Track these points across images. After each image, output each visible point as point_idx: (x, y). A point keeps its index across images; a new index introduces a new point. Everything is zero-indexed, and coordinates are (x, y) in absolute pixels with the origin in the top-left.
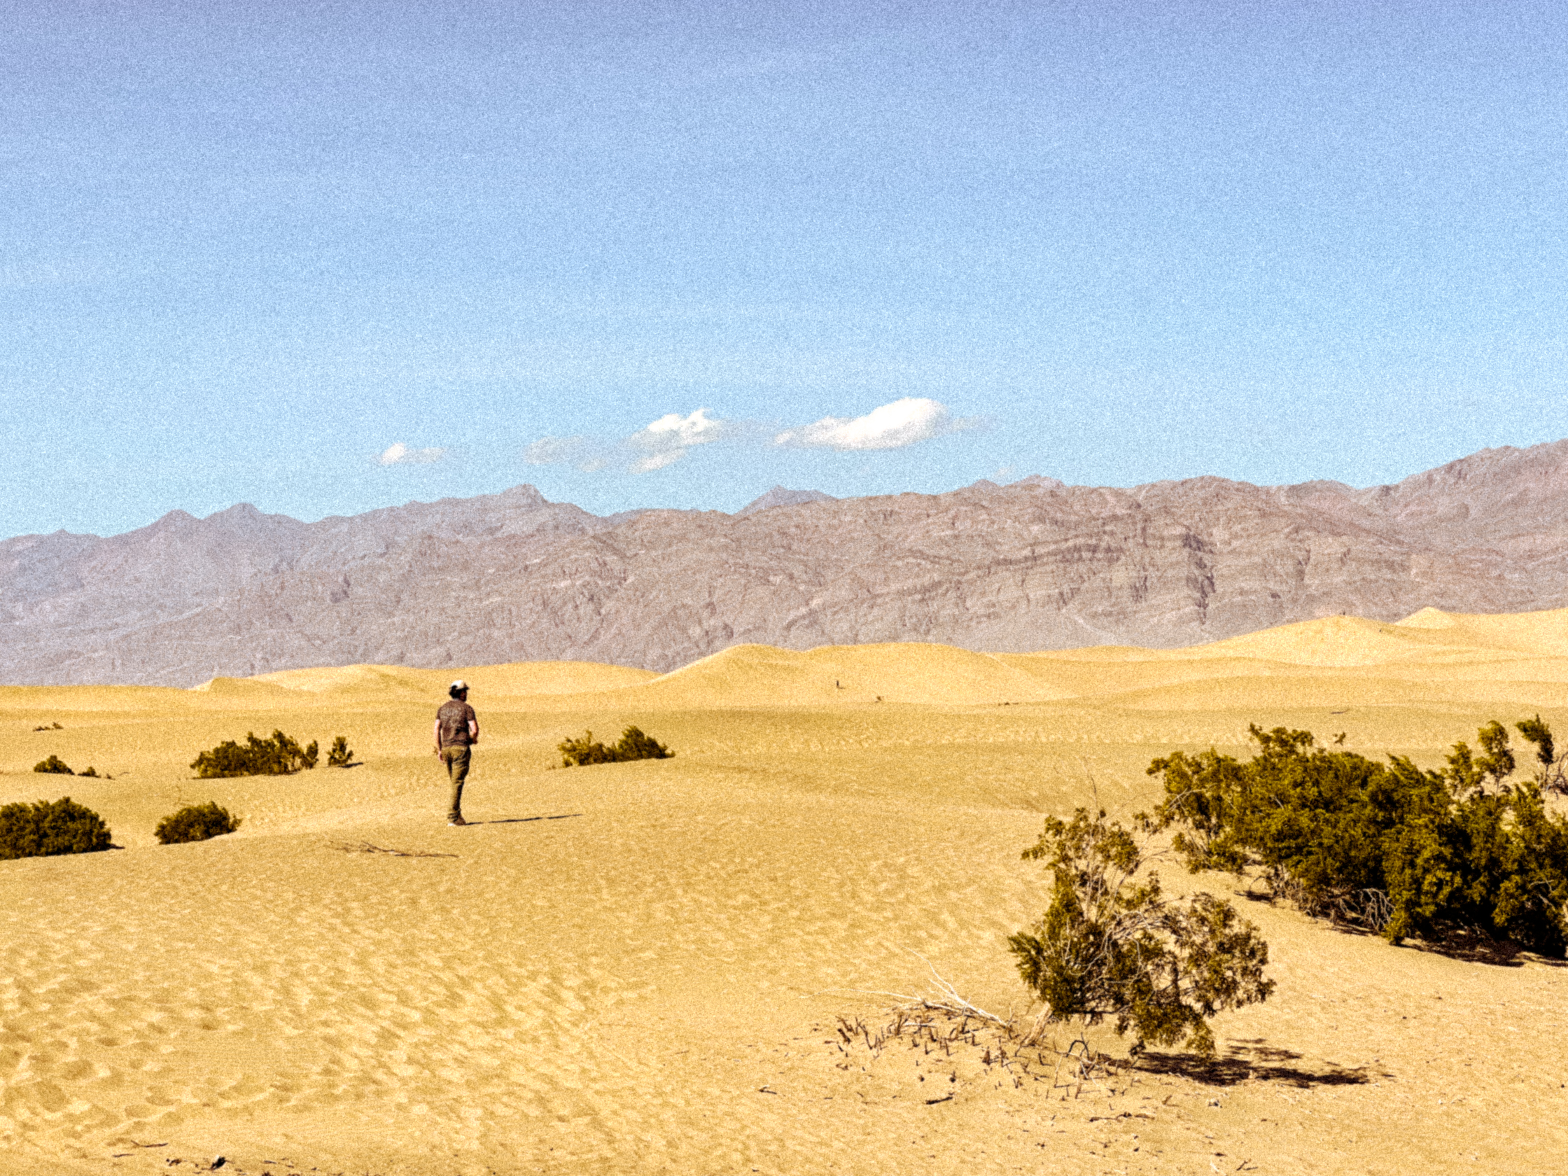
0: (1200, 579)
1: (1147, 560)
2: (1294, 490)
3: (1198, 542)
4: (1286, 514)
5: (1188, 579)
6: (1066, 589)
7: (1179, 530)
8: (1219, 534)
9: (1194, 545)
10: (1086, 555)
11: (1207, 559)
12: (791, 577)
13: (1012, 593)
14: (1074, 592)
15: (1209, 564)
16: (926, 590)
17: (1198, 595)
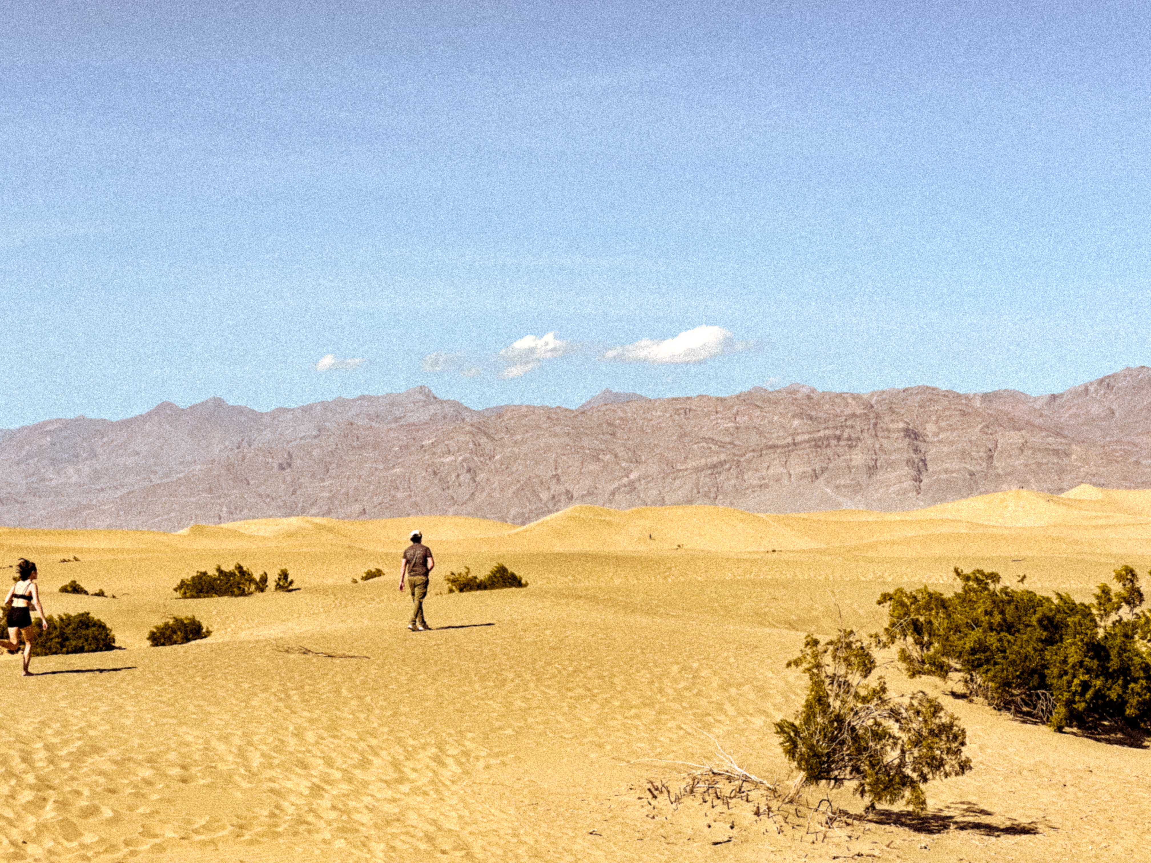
0: (916, 461)
1: (877, 446)
2: (986, 397)
3: (915, 434)
4: (978, 415)
5: (908, 461)
6: (817, 467)
7: (902, 425)
8: (930, 428)
9: (913, 436)
10: (833, 442)
11: (922, 446)
12: (616, 456)
13: (776, 469)
14: (823, 470)
15: (923, 450)
16: (714, 466)
17: (914, 473)
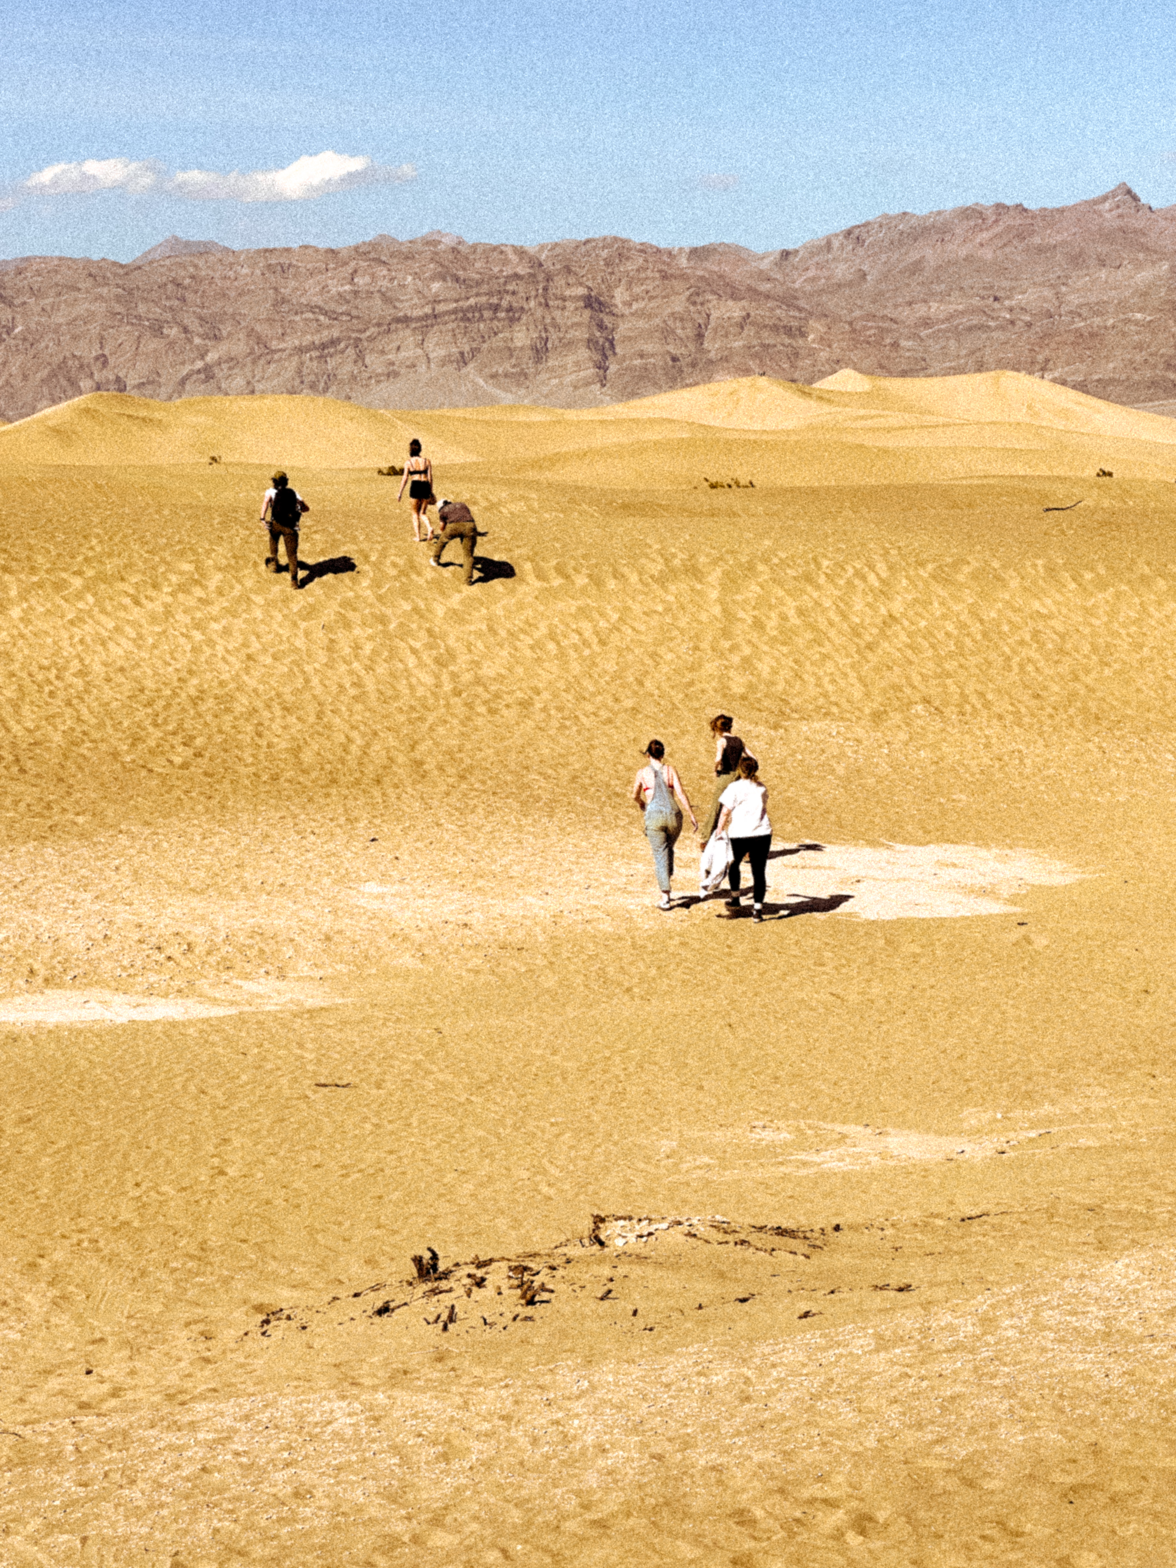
0: (601, 341)
1: (548, 321)
2: (696, 253)
3: (600, 303)
4: (684, 277)
5: (589, 341)
6: (467, 348)
7: (581, 291)
8: (620, 295)
9: (596, 306)
10: (487, 314)
11: (607, 320)
12: (186, 330)
13: (410, 352)
14: (475, 351)
15: (610, 326)
16: (324, 346)
17: (597, 357)
